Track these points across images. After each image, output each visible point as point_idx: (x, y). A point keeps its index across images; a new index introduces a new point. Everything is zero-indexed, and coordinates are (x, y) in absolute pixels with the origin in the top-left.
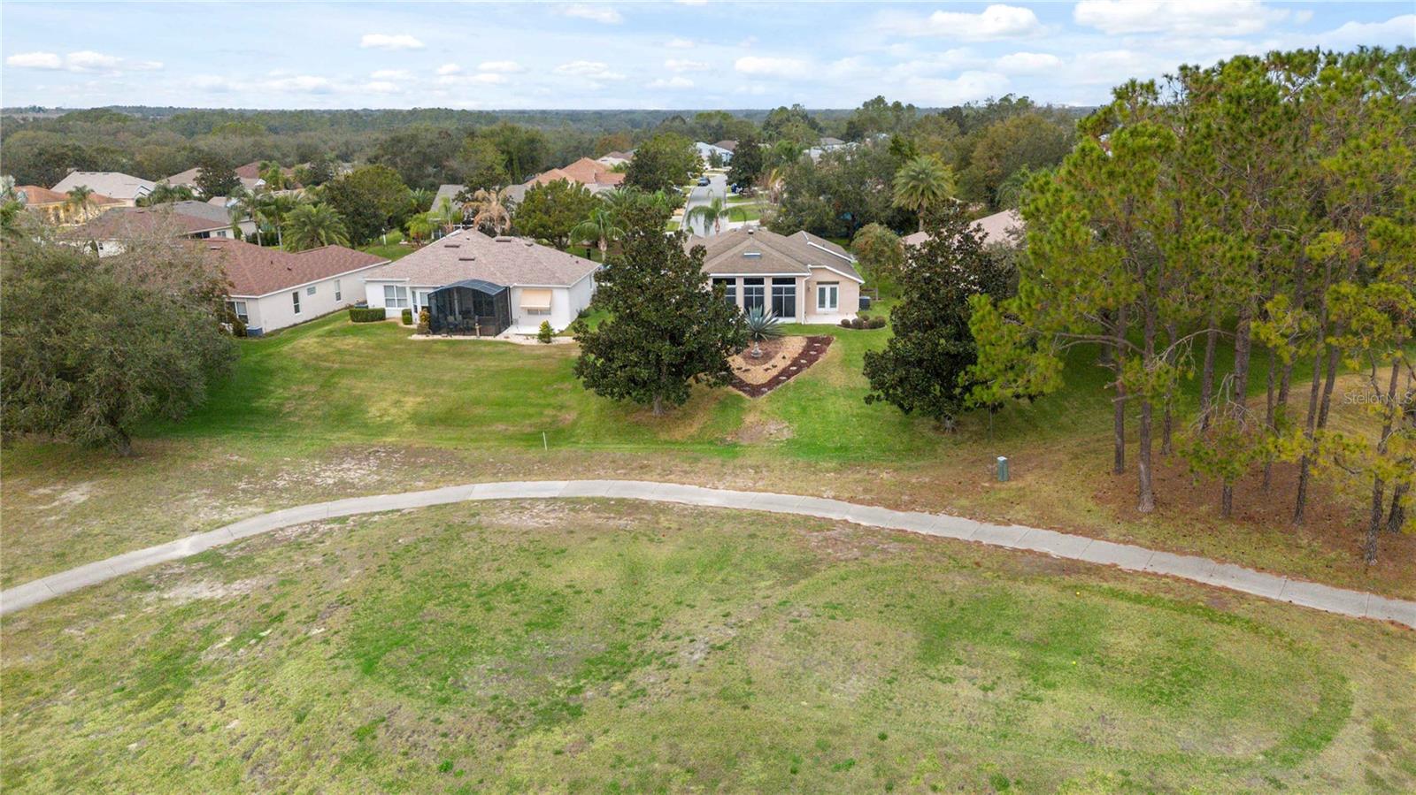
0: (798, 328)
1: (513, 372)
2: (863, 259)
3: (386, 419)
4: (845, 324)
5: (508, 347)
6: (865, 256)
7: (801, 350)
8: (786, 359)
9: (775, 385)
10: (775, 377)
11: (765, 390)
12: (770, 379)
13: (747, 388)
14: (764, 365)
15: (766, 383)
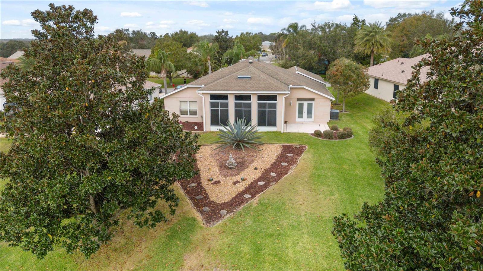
0: (278, 135)
2: (335, 82)
4: (318, 134)
6: (337, 80)
7: (274, 161)
8: (257, 171)
9: (236, 206)
10: (239, 194)
11: (224, 212)
12: (234, 196)
13: (207, 209)
14: (234, 177)
15: (229, 202)
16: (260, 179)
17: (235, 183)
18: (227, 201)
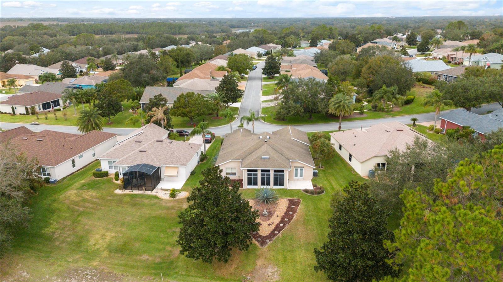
0: (285, 192)
1: (156, 218)
3: (97, 247)
4: (306, 191)
5: (156, 201)
7: (285, 211)
8: (278, 217)
9: (272, 237)
10: (272, 231)
11: (267, 241)
12: (270, 232)
13: (260, 239)
14: (268, 221)
15: (268, 236)
16: (281, 222)
17: (269, 225)
18: (267, 235)
